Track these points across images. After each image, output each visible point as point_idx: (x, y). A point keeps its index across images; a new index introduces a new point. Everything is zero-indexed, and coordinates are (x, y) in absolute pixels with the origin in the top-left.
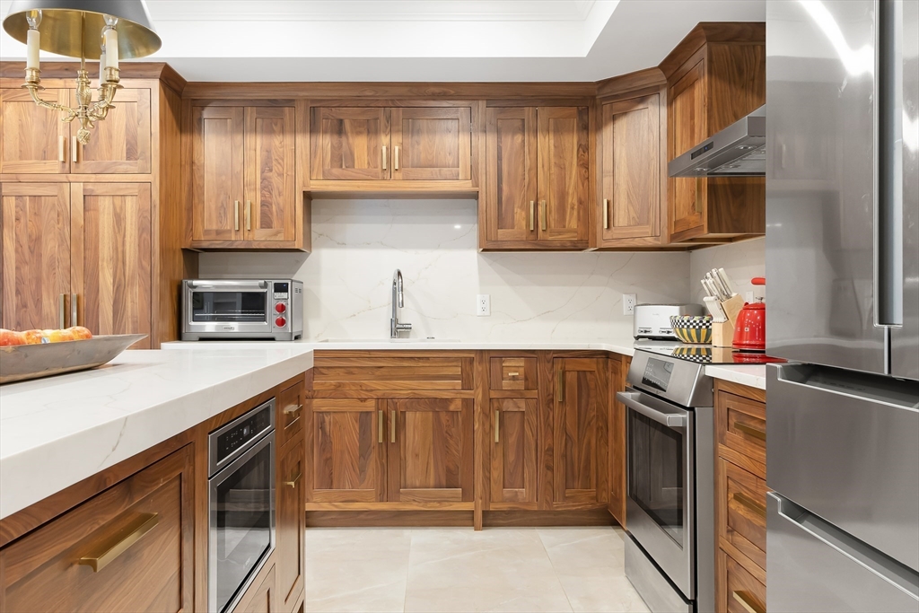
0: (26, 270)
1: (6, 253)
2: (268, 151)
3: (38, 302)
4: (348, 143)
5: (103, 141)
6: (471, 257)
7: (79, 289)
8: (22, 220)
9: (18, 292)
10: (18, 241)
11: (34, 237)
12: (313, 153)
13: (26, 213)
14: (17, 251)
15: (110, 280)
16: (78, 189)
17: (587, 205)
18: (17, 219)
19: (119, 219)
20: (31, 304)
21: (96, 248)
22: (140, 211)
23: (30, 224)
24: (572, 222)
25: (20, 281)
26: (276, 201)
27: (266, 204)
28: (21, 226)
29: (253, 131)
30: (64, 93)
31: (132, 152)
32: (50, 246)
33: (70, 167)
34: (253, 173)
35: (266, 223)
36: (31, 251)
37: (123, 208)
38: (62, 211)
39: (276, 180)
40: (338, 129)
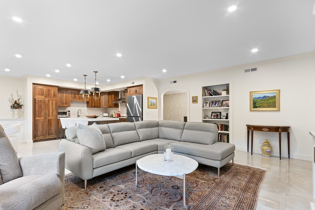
0: (39, 109)
2: (66, 96)
3: (41, 113)
4: (75, 96)
5: (50, 94)
6: (86, 108)
7: (47, 112)
9: (38, 112)
10: (38, 105)
11: (41, 105)
12: (72, 96)
13: (39, 102)
15: (51, 111)
16: (47, 100)
17: (100, 103)
19: (52, 103)
20: (40, 113)
21: (49, 107)
22: (55, 102)
24: (98, 105)
26: (67, 101)
27: (66, 102)
28: (39, 104)
29: (64, 93)
30: (45, 88)
31: (54, 96)
32: (43, 106)
33: (46, 97)
34: (64, 98)
35: (66, 104)
36: (40, 107)
37: (53, 102)
38: (45, 102)
39: (67, 99)
40: (75, 94)
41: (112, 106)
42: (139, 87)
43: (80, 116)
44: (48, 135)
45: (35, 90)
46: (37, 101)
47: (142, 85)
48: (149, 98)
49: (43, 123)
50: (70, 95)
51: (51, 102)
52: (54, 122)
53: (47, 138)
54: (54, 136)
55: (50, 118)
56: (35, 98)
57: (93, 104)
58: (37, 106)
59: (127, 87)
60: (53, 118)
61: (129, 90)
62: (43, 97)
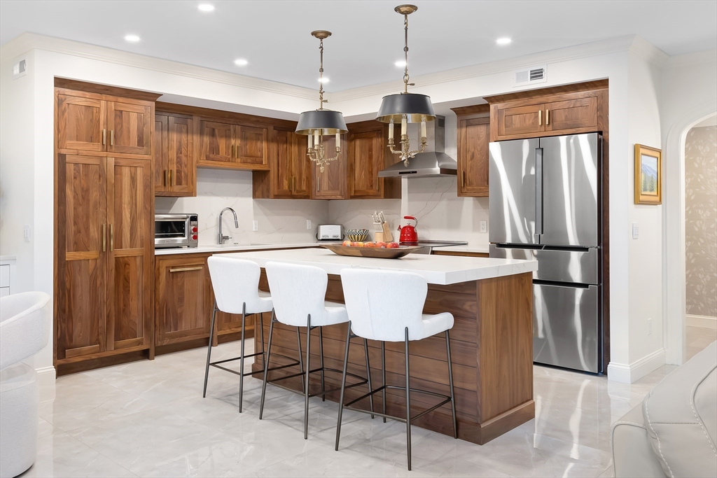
0: (80, 209)
1: (68, 199)
2: (180, 143)
3: (87, 229)
4: (217, 142)
5: (125, 133)
6: (250, 201)
7: (112, 222)
8: (78, 178)
9: (75, 223)
10: (75, 191)
11: (85, 189)
12: (201, 145)
13: (80, 173)
14: (74, 197)
15: (128, 216)
16: (111, 161)
17: (310, 179)
18: (75, 178)
19: (133, 180)
20: (83, 231)
21: (121, 196)
22: (145, 175)
23: (82, 182)
24: (304, 188)
25: (76, 217)
26: (184, 169)
27: (178, 171)
28: (77, 182)
29: (173, 131)
30: (103, 103)
31: (141, 142)
32: (94, 195)
33: (107, 147)
34: (173, 154)
35: (179, 183)
36: (83, 198)
37: (135, 174)
38: (102, 175)
39: (184, 159)
40: (213, 134)
41: (371, 192)
42: (590, 92)
43: (227, 238)
44: (117, 338)
45: (63, 112)
46: (70, 169)
47: (604, 83)
48: (642, 151)
49: (93, 279)
50: (196, 138)
51: (126, 172)
52: (139, 273)
53: (111, 352)
54: (140, 343)
55: (125, 251)
56: (63, 151)
57: (286, 183)
58: (69, 192)
59: (486, 98)
60: (137, 251)
61: (499, 112)
62: (95, 148)
